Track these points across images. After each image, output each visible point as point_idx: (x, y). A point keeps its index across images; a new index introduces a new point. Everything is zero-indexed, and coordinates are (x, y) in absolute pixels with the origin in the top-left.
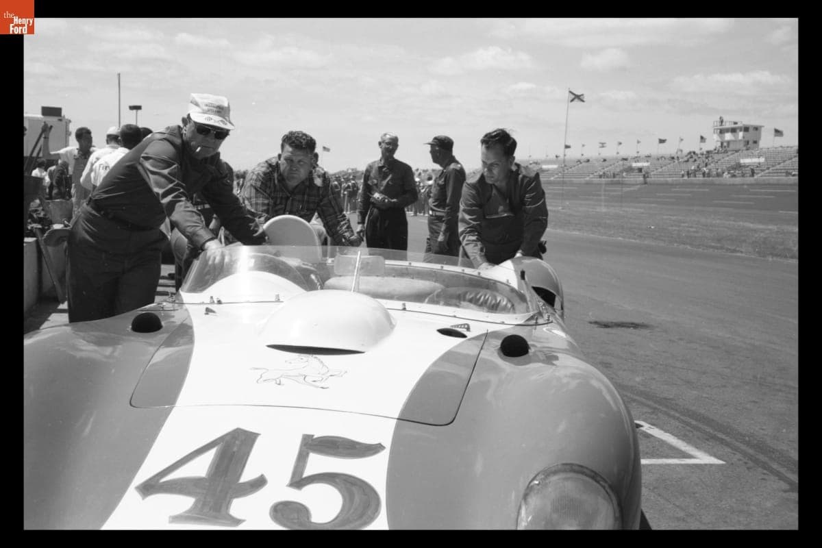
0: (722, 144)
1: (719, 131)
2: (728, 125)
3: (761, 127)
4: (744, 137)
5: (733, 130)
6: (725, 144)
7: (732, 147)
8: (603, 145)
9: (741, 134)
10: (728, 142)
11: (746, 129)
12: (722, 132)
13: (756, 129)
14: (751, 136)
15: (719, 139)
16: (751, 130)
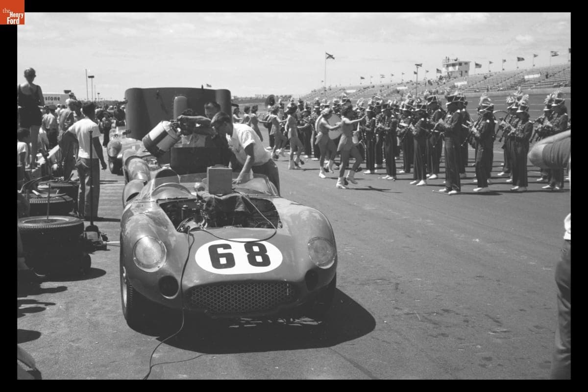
0: (448, 73)
1: (446, 66)
2: (451, 62)
3: (469, 62)
4: (459, 69)
5: (454, 65)
6: (450, 73)
7: (454, 75)
8: (383, 77)
9: (457, 67)
10: (451, 72)
11: (460, 64)
12: (448, 66)
13: (466, 63)
14: (463, 67)
15: (446, 71)
16: (463, 64)
